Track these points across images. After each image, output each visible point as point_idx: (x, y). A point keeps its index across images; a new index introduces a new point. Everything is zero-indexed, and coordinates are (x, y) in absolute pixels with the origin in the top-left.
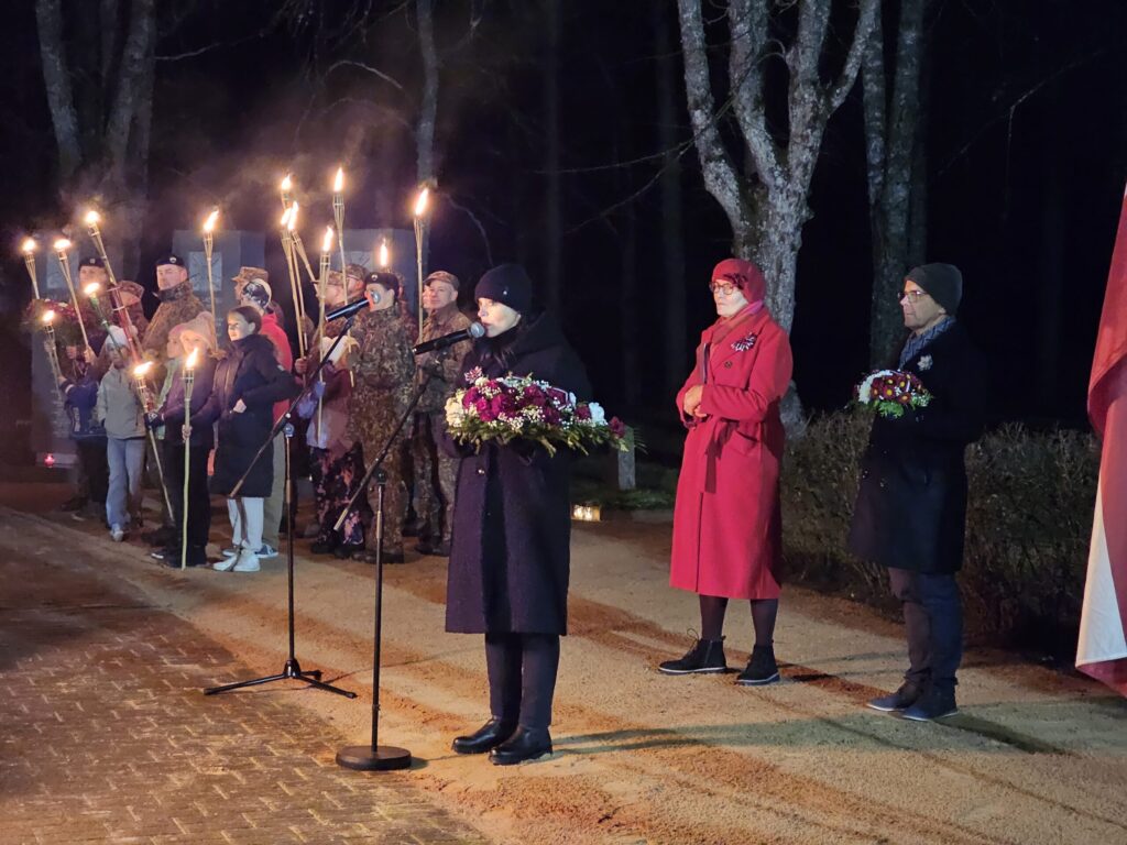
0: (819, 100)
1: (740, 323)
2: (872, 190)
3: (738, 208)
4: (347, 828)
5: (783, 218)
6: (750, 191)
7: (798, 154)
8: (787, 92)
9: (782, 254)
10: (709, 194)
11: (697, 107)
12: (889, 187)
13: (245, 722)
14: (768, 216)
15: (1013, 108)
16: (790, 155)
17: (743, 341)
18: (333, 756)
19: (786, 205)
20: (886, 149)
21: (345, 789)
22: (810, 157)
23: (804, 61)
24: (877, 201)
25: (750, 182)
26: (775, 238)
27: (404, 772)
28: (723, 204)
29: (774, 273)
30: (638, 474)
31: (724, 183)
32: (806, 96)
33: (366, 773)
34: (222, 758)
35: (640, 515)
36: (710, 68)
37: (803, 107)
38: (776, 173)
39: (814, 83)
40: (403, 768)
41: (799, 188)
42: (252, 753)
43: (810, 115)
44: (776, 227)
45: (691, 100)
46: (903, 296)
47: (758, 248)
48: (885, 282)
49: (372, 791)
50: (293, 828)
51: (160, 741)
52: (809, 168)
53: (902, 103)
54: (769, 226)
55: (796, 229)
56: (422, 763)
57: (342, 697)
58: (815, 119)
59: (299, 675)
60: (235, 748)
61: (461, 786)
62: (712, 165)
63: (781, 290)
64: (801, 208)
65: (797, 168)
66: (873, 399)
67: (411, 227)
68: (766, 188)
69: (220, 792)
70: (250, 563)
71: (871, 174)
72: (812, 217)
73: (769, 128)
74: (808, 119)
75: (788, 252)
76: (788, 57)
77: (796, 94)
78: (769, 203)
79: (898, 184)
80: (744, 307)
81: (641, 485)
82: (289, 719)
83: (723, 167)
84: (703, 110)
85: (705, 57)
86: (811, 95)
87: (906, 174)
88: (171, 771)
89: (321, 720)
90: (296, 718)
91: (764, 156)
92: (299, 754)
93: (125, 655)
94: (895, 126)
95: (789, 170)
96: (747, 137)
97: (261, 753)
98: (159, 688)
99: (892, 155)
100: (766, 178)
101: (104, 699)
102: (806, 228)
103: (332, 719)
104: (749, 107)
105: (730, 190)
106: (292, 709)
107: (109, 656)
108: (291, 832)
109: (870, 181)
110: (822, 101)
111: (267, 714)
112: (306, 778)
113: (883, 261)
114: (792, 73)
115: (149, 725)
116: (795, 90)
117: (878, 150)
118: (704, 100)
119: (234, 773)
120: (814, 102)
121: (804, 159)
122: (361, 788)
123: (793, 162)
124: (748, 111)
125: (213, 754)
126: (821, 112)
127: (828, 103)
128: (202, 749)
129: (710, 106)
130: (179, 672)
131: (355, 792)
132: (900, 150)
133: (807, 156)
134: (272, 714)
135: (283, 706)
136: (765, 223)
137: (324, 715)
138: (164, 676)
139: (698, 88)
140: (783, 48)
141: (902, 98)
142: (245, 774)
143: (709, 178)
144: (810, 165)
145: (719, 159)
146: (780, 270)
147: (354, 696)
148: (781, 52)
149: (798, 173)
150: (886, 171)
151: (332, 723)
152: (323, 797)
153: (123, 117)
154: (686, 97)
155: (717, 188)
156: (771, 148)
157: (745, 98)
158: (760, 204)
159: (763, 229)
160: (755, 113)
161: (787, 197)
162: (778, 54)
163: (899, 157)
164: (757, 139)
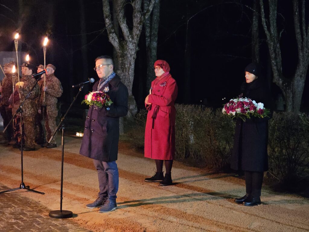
0: (142, 17)
1: (162, 79)
2: (147, 43)
3: (118, 47)
5: (131, 50)
6: (122, 42)
7: (136, 32)
8: (132, 14)
9: (131, 60)
10: (110, 43)
12: (152, 42)
13: (13, 203)
14: (127, 49)
15: (188, 21)
16: (133, 32)
17: (163, 84)
18: (47, 214)
19: (132, 46)
20: (151, 32)
21: (56, 225)
22: (139, 33)
23: (137, 5)
24: (148, 46)
26: (129, 56)
27: (72, 218)
28: (114, 46)
29: (129, 65)
31: (115, 40)
32: (138, 15)
33: (60, 220)
34: (12, 216)
36: (110, 6)
38: (129, 37)
39: (140, 12)
40: (71, 217)
41: (136, 41)
42: (20, 214)
43: (139, 21)
44: (129, 52)
45: (105, 16)
47: (124, 58)
48: (151, 69)
49: (66, 225)
52: (139, 36)
53: (155, 19)
54: (127, 52)
55: (135, 53)
56: (76, 215)
57: (40, 194)
58: (141, 22)
60: (14, 213)
61: (93, 223)
62: (111, 34)
63: (130, 70)
64: (136, 47)
65: (135, 35)
68: (127, 41)
69: (17, 228)
71: (147, 38)
72: (139, 50)
73: (127, 24)
74: (138, 22)
75: (132, 60)
76: (133, 4)
77: (135, 15)
78: (127, 45)
79: (154, 41)
80: (164, 73)
82: (26, 202)
83: (114, 35)
84: (108, 18)
85: (109, 4)
86: (139, 15)
87: (156, 39)
89: (36, 202)
90: (28, 202)
91: (126, 32)
92: (35, 214)
94: (153, 25)
95: (133, 36)
96: (121, 27)
99: (152, 33)
100: (127, 38)
102: (137, 53)
103: (40, 201)
104: (122, 18)
105: (116, 42)
106: (26, 198)
109: (146, 41)
110: (143, 17)
111: (18, 200)
112: (42, 222)
113: (150, 63)
114: (134, 9)
116: (135, 14)
117: (148, 32)
118: (109, 16)
119: (18, 221)
120: (140, 17)
121: (137, 33)
122: (62, 224)
124: (122, 19)
126: (142, 20)
129: (110, 17)
131: (60, 226)
133: (138, 32)
134: (20, 200)
135: (22, 197)
136: (126, 51)
137: (37, 200)
139: (107, 12)
140: (131, 1)
141: (155, 17)
142: (22, 221)
143: (110, 38)
144: (139, 35)
145: (113, 33)
147: (44, 194)
148: (131, 2)
149: (135, 37)
150: (151, 38)
151: (40, 203)
152: (51, 228)
154: (103, 15)
155: (113, 41)
156: (128, 30)
157: (120, 15)
158: (125, 46)
159: (125, 53)
160: (123, 20)
161: (133, 44)
162: (130, 3)
163: (154, 34)
164: (124, 27)
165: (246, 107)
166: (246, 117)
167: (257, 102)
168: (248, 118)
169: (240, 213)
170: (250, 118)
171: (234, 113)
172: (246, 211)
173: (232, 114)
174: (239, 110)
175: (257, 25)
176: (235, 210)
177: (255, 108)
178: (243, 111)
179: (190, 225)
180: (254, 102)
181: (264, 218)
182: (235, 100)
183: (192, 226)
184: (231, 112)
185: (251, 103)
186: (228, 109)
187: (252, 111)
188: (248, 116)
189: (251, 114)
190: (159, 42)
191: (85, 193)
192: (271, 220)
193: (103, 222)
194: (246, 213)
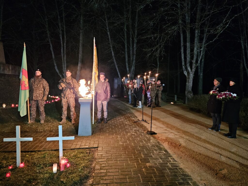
2: (199, 74)
4: (147, 144)
10: (184, 74)
11: (183, 66)
13: (137, 126)
15: (214, 66)
18: (146, 132)
19: (192, 75)
20: (200, 70)
21: (147, 137)
23: (194, 61)
25: (188, 73)
26: (191, 78)
27: (154, 135)
28: (186, 75)
30: (177, 99)
31: (186, 73)
33: (150, 135)
35: (177, 103)
37: (194, 65)
39: (195, 63)
46: (214, 81)
47: (189, 79)
49: (150, 138)
50: (141, 143)
51: (128, 128)
56: (156, 134)
59: (143, 121)
61: (161, 138)
63: (191, 83)
66: (213, 93)
67: (155, 77)
68: (190, 73)
69: (133, 136)
70: (140, 107)
73: (190, 68)
74: (194, 67)
81: (177, 100)
83: (186, 71)
85: (184, 61)
87: (202, 73)
88: (128, 133)
92: (143, 131)
93: (127, 117)
94: (201, 68)
97: (138, 131)
98: (129, 121)
100: (190, 72)
101: (124, 122)
102: (194, 77)
106: (142, 125)
107: (125, 117)
108: (140, 144)
111: (140, 125)
112: (143, 135)
114: (193, 63)
115: (127, 126)
119: (135, 133)
123: (193, 71)
125: (133, 131)
127: (196, 65)
128: (132, 130)
130: (132, 119)
132: (202, 70)
133: (194, 70)
137: (146, 126)
138: (130, 120)
139: (183, 64)
141: (202, 66)
143: (184, 72)
146: (191, 81)
147: (149, 124)
149: (193, 72)
151: (147, 127)
152: (145, 138)
153: (132, 69)
157: (188, 65)
158: (189, 75)
159: (189, 77)
162: (191, 61)
163: (201, 71)
164: (189, 69)
165: (227, 95)
166: (227, 99)
167: (233, 94)
168: (228, 100)
169: (227, 142)
170: (229, 100)
171: (221, 98)
172: (230, 142)
173: (220, 98)
174: (224, 96)
175: (242, 66)
176: (224, 140)
177: (232, 96)
178: (226, 96)
179: (201, 145)
180: (232, 94)
181: (239, 147)
182: (223, 93)
183: (202, 146)
184: (220, 97)
185: (230, 94)
186: (219, 96)
187: (230, 97)
188: (228, 99)
189: (229, 98)
190: (203, 74)
191: (163, 125)
192: (243, 148)
193: (165, 138)
194: (230, 143)
